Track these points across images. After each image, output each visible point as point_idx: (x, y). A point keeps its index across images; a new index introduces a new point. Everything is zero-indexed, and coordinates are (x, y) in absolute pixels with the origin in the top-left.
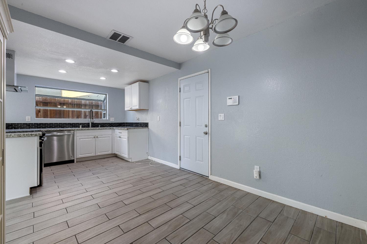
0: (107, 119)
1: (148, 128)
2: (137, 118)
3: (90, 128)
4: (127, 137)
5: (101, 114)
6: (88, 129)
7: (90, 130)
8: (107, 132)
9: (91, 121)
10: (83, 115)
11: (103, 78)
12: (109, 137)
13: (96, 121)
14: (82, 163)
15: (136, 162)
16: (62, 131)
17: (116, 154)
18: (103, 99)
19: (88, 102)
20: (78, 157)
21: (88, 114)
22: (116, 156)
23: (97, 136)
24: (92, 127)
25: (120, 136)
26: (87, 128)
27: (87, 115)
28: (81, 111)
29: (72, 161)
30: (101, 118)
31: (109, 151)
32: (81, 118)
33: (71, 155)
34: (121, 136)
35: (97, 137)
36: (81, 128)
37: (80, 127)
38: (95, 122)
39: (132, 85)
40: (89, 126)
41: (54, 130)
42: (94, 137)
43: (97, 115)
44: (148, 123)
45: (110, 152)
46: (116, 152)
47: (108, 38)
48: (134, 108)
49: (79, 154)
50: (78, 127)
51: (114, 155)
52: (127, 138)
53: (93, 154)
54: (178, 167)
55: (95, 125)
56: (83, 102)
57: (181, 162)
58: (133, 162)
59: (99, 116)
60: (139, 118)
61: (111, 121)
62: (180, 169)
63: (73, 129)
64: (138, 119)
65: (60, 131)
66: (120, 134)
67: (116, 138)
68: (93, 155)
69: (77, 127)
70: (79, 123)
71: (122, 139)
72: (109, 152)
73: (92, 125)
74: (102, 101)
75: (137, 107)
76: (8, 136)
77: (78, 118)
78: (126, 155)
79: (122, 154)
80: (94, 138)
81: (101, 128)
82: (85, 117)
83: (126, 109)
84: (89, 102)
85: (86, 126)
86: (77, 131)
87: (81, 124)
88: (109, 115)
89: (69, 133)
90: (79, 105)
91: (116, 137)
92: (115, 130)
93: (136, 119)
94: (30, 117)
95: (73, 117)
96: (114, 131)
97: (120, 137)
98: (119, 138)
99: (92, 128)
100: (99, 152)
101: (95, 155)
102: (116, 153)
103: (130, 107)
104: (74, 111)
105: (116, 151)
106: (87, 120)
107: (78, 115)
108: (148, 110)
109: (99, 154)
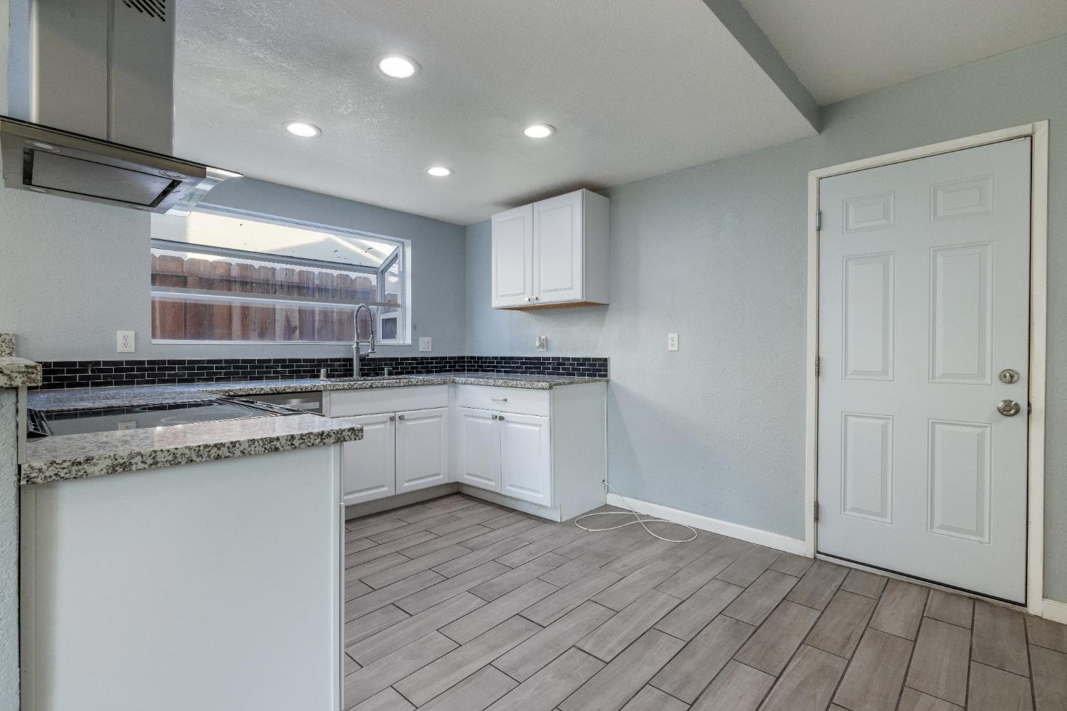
0: (408, 343)
1: (608, 381)
2: (540, 339)
4: (548, 418)
6: (371, 387)
9: (357, 349)
10: (279, 326)
11: (439, 171)
12: (437, 416)
16: (282, 393)
21: (296, 322)
22: (456, 491)
23: (400, 413)
25: (498, 414)
28: (274, 309)
31: (438, 474)
34: (503, 414)
35: (401, 418)
37: (317, 376)
38: (369, 357)
39: (535, 204)
40: (352, 370)
41: (251, 392)
42: (392, 419)
44: (606, 360)
45: (443, 479)
46: (466, 477)
51: (450, 490)
52: (544, 424)
53: (386, 491)
54: (804, 548)
55: (368, 368)
57: (820, 527)
58: (571, 524)
60: (547, 339)
61: (421, 349)
62: (815, 558)
64: (544, 344)
65: (274, 394)
66: (501, 406)
67: (468, 419)
68: (388, 495)
70: (313, 361)
71: (510, 425)
72: (441, 477)
73: (360, 365)
74: (370, 269)
75: (573, 295)
76: (220, 453)
78: (540, 496)
79: (509, 488)
80: (388, 423)
82: (289, 332)
83: (499, 303)
85: (337, 369)
87: (321, 363)
88: (414, 327)
91: (467, 416)
92: (462, 386)
93: (537, 344)
94: (131, 334)
97: (498, 418)
98: (493, 422)
100: (410, 481)
101: (394, 493)
102: (464, 482)
103: (524, 293)
105: (469, 473)
107: (262, 325)
108: (608, 305)
109: (406, 487)
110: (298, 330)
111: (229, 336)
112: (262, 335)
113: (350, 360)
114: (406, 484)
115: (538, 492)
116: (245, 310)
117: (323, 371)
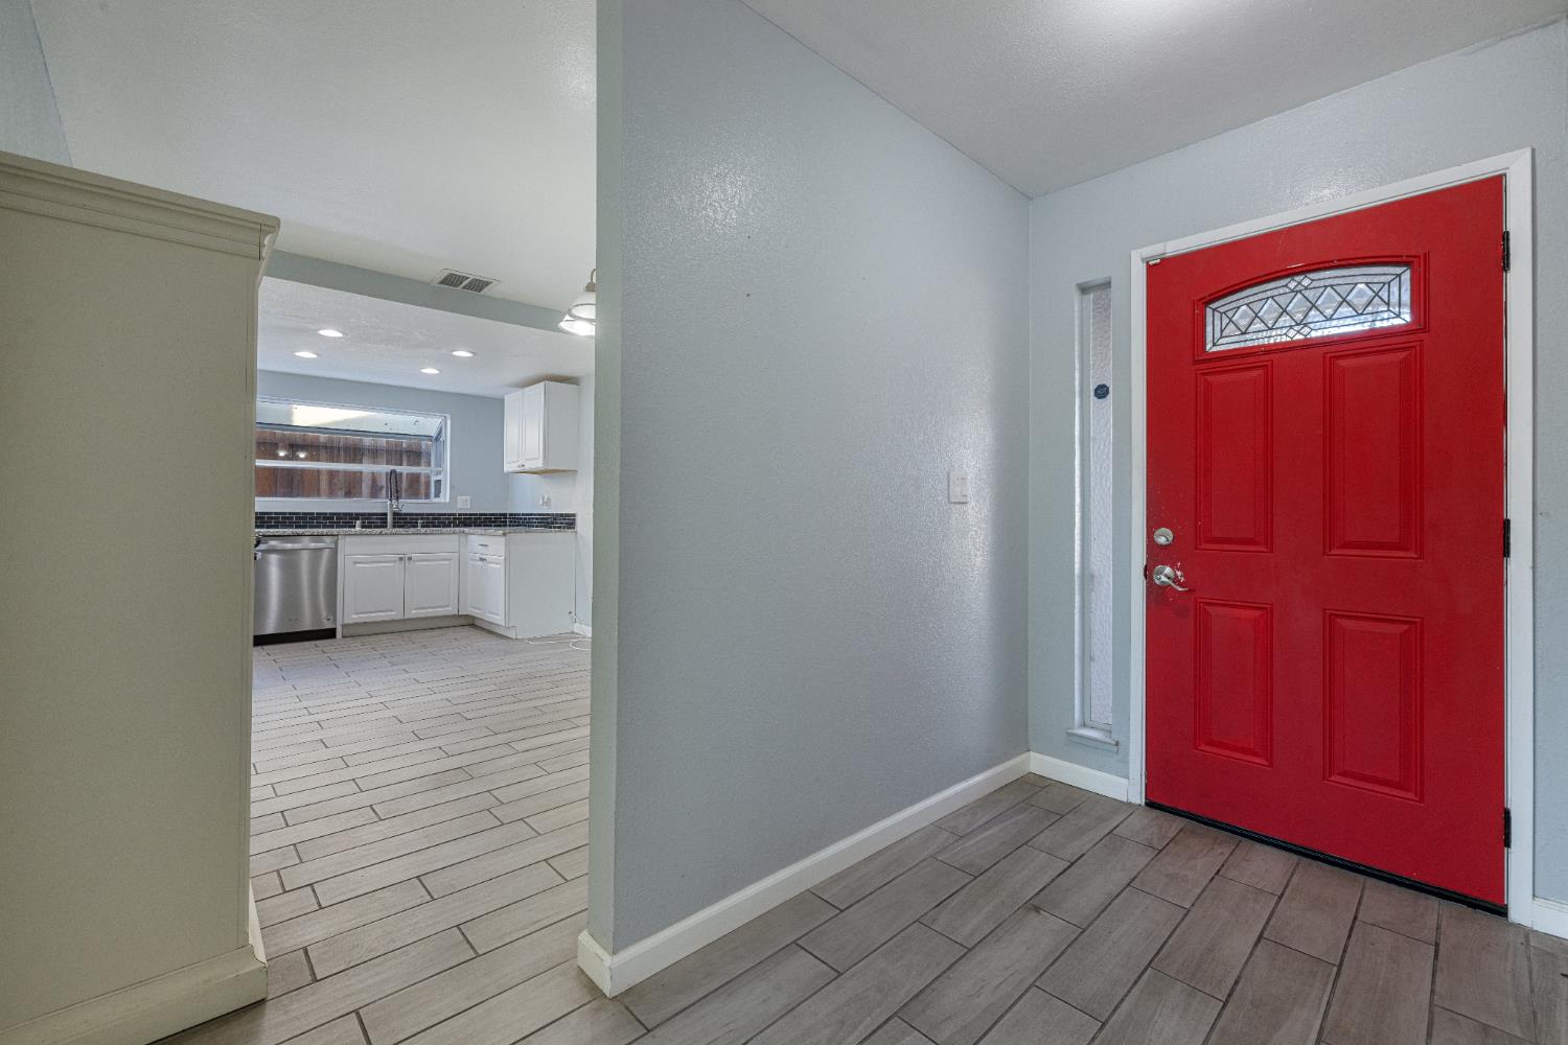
0: (444, 501)
1: (576, 532)
2: (543, 498)
3: (389, 529)
4: (503, 558)
5: (428, 484)
6: (381, 534)
7: (386, 534)
8: (444, 542)
9: (391, 505)
10: (366, 488)
11: (430, 371)
12: (449, 559)
13: (409, 505)
14: (358, 641)
15: (530, 639)
17: (474, 618)
18: (433, 433)
19: (383, 442)
20: (346, 622)
21: (383, 482)
22: (471, 623)
23: (409, 555)
24: (394, 527)
25: (482, 556)
26: (379, 530)
27: (382, 487)
28: (361, 473)
29: (330, 634)
30: (427, 496)
31: (447, 606)
32: (360, 495)
33: (324, 614)
34: (485, 557)
35: (410, 559)
36: (358, 529)
37: (354, 527)
38: (404, 511)
39: (525, 389)
40: (386, 522)
41: (274, 534)
42: (401, 559)
43: (416, 487)
44: (574, 515)
45: (451, 610)
46: (470, 608)
47: (435, 284)
48: (530, 466)
49: (350, 613)
50: (350, 527)
51: (463, 622)
52: (503, 562)
53: (394, 615)
55: (404, 521)
56: (367, 441)
58: (523, 640)
59: (423, 489)
60: (549, 499)
61: (459, 506)
63: (335, 531)
64: (547, 503)
65: (294, 535)
66: (483, 550)
67: (472, 564)
68: (396, 618)
69: (345, 527)
70: (350, 514)
71: (489, 565)
72: (449, 608)
73: (394, 519)
74: (429, 437)
75: (539, 464)
77: (349, 497)
78: (499, 618)
80: (398, 562)
81: (423, 530)
82: (375, 492)
83: (507, 468)
84: (387, 442)
85: (374, 521)
86: (348, 539)
87: (357, 516)
88: (452, 487)
89: (320, 545)
90: (354, 452)
91: (471, 561)
92: (470, 537)
93: (542, 503)
95: (332, 493)
96: (467, 541)
97: (482, 560)
98: (480, 563)
99: (395, 530)
100: (416, 609)
101: (401, 617)
102: (472, 614)
103: (518, 461)
104: (338, 472)
105: (472, 607)
106: (381, 505)
107: (351, 485)
108: (576, 471)
109: (413, 613)
110: (384, 490)
111: (318, 494)
112: (349, 494)
113: (386, 514)
114: (414, 612)
115: (497, 615)
116: (332, 474)
117: (358, 523)
